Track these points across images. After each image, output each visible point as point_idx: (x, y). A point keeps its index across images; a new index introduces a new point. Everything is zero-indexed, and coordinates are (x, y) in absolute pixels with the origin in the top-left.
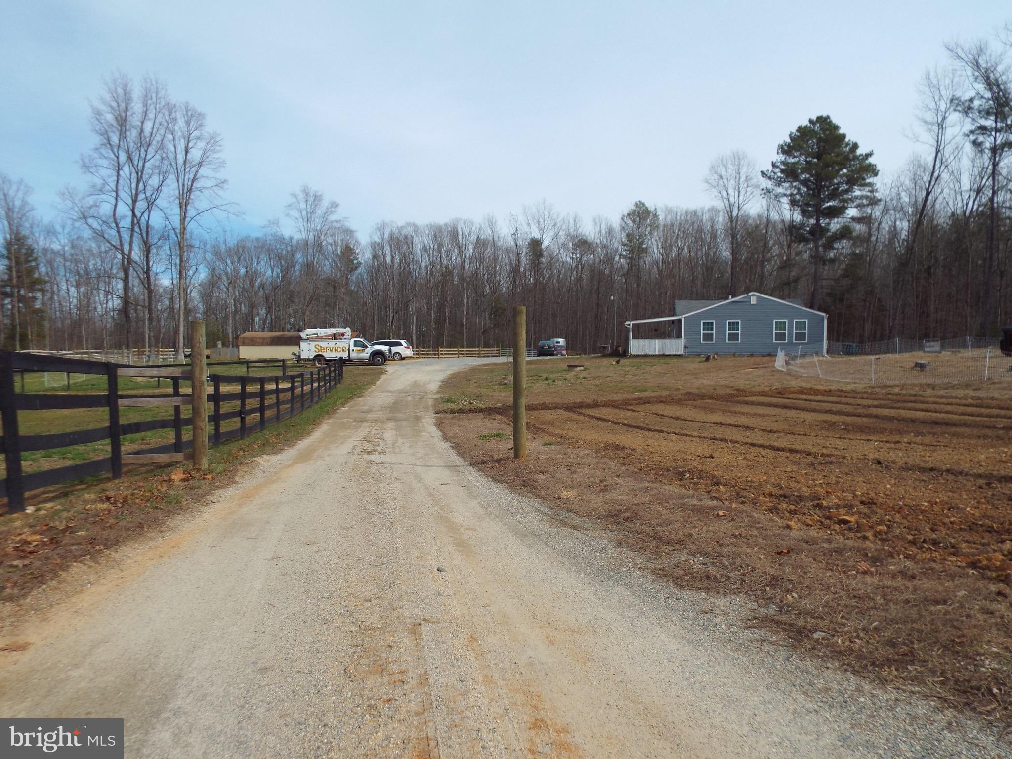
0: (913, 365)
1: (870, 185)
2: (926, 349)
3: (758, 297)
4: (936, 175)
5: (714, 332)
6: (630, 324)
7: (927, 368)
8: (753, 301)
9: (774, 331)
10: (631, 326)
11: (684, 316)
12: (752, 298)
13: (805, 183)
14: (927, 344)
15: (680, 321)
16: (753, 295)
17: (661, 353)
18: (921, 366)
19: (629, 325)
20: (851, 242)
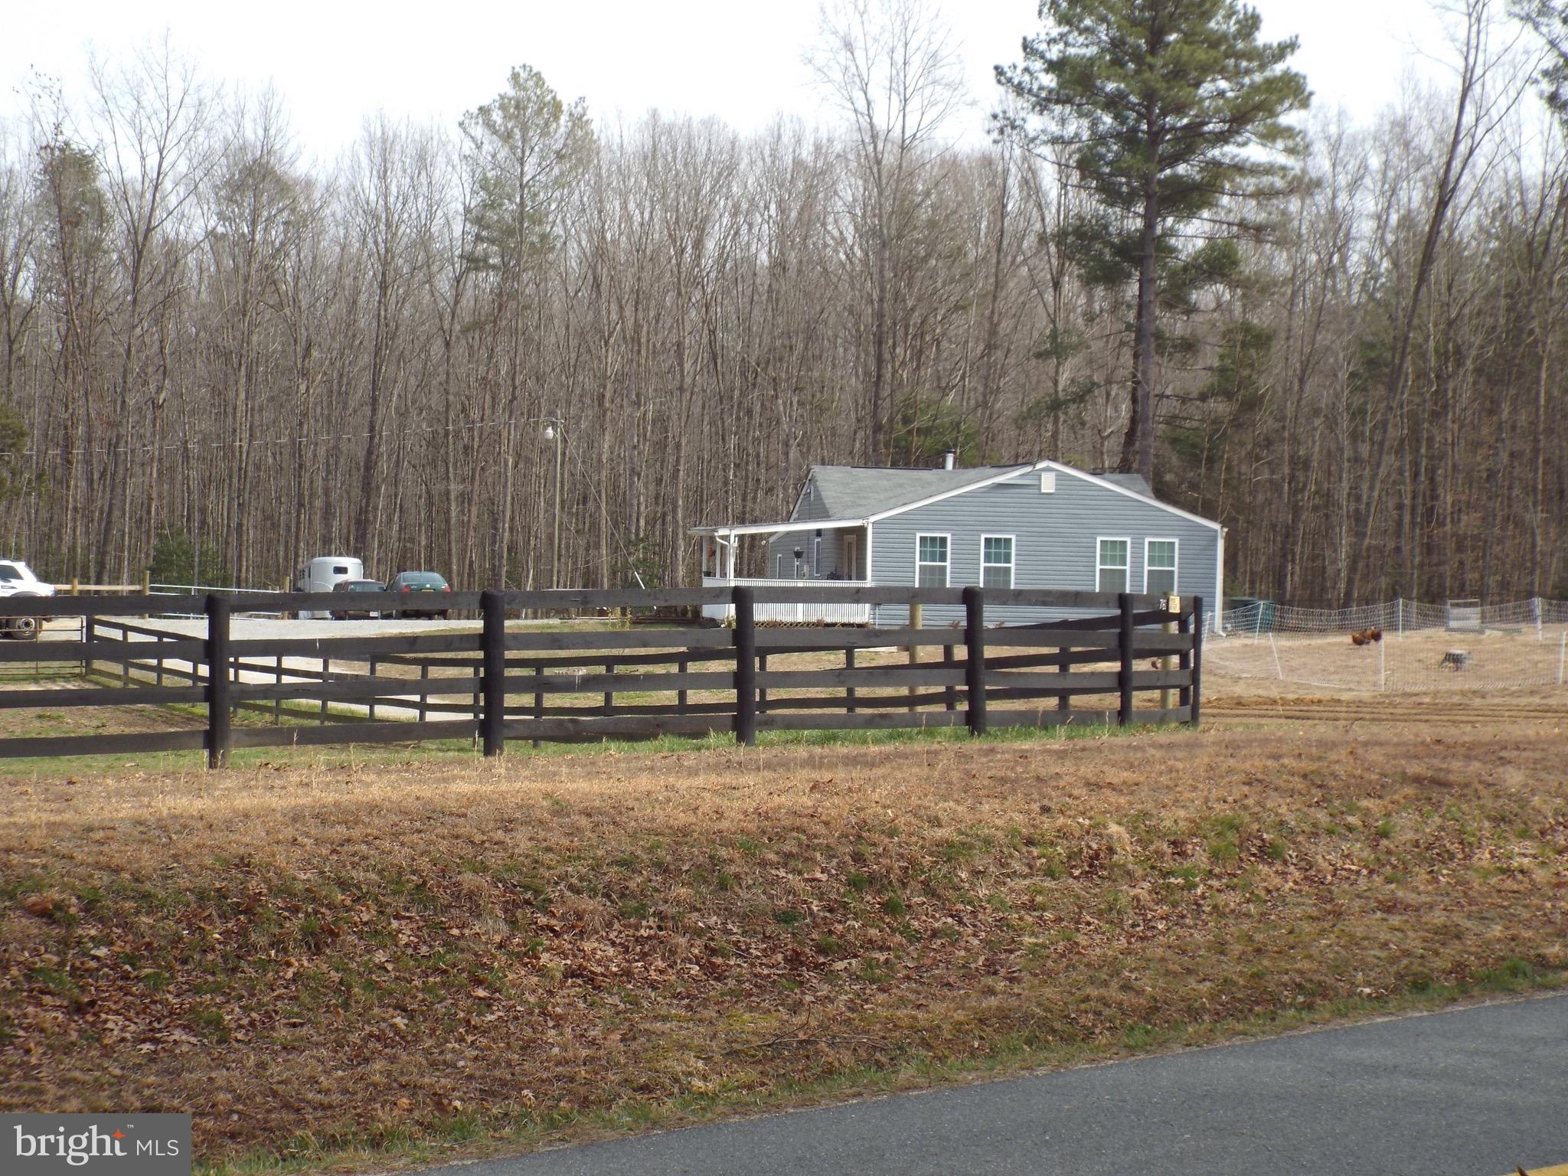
0: (1441, 657)
1: (1288, 132)
2: (1453, 624)
3: (1061, 476)
4: (1463, 148)
5: (948, 564)
6: (730, 534)
7: (1467, 663)
8: (1048, 484)
9: (1098, 567)
10: (734, 543)
11: (872, 519)
12: (1044, 475)
13: (1114, 103)
14: (1456, 611)
15: (860, 532)
16: (1048, 469)
17: (814, 619)
18: (1455, 659)
19: (726, 538)
20: (1239, 291)
